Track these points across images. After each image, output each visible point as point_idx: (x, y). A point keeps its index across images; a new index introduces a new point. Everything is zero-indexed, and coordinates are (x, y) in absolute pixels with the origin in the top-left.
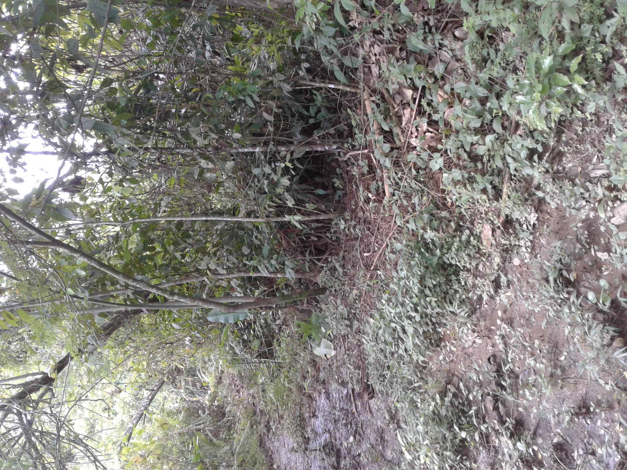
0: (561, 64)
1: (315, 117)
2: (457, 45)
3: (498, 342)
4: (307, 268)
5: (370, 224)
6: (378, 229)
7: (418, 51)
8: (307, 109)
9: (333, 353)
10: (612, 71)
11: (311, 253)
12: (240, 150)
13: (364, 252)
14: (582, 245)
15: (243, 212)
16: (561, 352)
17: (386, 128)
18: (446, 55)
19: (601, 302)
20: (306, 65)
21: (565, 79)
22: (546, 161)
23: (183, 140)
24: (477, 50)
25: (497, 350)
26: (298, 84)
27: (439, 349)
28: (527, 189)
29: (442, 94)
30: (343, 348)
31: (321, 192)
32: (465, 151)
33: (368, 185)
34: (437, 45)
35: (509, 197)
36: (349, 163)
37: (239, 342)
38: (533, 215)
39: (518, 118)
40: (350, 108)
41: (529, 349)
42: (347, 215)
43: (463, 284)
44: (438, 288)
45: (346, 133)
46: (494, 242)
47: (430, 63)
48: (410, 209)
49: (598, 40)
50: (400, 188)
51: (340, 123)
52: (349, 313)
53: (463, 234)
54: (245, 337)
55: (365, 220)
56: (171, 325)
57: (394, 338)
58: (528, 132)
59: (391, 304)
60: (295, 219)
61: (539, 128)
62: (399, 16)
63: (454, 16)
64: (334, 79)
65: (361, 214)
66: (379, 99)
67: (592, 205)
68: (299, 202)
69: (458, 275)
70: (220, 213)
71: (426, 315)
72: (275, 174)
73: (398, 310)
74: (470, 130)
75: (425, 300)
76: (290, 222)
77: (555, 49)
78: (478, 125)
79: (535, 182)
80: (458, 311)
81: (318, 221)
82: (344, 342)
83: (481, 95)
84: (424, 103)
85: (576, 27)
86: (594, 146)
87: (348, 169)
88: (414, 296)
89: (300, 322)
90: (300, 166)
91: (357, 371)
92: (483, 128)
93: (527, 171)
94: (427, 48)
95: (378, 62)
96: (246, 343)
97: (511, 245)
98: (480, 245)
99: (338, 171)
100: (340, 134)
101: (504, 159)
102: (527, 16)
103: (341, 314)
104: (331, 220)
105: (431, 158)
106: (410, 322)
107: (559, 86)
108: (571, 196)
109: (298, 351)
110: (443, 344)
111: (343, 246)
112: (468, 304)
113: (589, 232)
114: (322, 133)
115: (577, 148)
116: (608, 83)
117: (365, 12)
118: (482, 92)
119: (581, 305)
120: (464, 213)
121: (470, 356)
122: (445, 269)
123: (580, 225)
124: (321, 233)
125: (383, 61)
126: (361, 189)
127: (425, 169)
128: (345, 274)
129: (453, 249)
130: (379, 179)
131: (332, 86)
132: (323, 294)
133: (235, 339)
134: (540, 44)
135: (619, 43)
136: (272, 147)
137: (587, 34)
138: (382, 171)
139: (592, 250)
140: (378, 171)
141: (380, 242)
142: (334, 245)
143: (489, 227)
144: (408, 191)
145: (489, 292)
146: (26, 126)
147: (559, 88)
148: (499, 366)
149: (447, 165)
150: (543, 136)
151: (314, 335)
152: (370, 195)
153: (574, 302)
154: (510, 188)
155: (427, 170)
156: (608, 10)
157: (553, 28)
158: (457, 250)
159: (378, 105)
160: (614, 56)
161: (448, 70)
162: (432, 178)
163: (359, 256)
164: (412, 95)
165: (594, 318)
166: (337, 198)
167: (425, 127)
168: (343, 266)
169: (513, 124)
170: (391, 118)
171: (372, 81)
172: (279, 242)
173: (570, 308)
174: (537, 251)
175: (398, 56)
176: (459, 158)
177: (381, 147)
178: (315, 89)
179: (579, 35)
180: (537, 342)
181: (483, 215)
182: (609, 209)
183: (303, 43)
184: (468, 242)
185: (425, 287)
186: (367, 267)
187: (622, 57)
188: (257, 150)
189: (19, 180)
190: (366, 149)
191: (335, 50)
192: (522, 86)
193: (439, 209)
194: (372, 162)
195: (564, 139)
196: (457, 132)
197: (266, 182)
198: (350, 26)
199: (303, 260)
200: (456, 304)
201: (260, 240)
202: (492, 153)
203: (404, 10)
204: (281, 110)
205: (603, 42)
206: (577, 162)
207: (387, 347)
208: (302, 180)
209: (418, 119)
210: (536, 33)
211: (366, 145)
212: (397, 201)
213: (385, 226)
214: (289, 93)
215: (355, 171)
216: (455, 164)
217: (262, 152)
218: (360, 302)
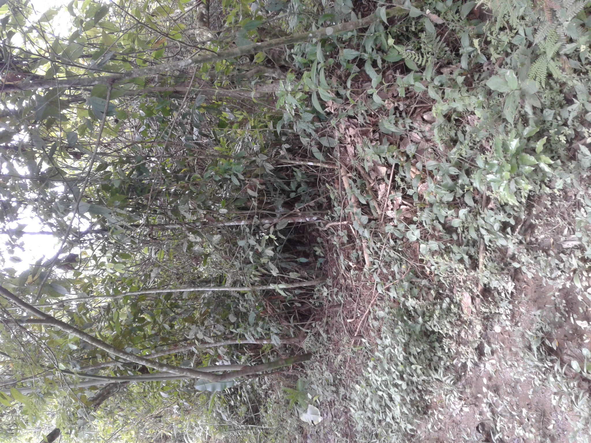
0: (527, 145)
1: (295, 191)
2: (426, 128)
3: (485, 410)
4: (292, 333)
5: (351, 291)
6: (360, 296)
7: (390, 133)
8: (288, 184)
9: (320, 419)
10: (575, 151)
11: (295, 318)
12: (226, 224)
13: (348, 318)
14: (561, 313)
15: (229, 281)
16: (549, 420)
17: (364, 202)
18: (416, 136)
19: (585, 370)
20: (287, 146)
21: (532, 159)
22: (519, 233)
23: (173, 217)
24: (445, 132)
25: (485, 418)
26: (279, 163)
27: (426, 417)
28: (503, 259)
29: (414, 170)
30: (330, 415)
31: (303, 260)
32: (440, 222)
33: (348, 253)
34: (408, 128)
35: (486, 267)
36: (329, 233)
37: (226, 408)
38: (510, 284)
39: (488, 193)
40: (329, 183)
41: (517, 417)
42: (329, 281)
43: (447, 351)
44: (422, 355)
45: (325, 205)
46: (474, 310)
47: (401, 143)
48: (390, 277)
49: (561, 123)
50: (379, 257)
51: (319, 196)
52: (335, 379)
53: (443, 302)
54: (232, 403)
55: (347, 287)
56: (159, 394)
57: (381, 406)
58: (499, 206)
59: (377, 372)
60: (279, 288)
61: (511, 203)
62: (372, 103)
63: (422, 102)
64: (313, 158)
65: (342, 281)
66: (355, 176)
67: (568, 275)
68: (282, 270)
69: (441, 342)
70: (207, 282)
71: (412, 383)
72: (260, 245)
73: (384, 378)
74: (443, 203)
75: (410, 368)
76: (274, 290)
77: (520, 132)
78: (451, 199)
79: (510, 252)
80: (444, 379)
81: (301, 288)
82: (331, 408)
83: (453, 173)
84: (398, 179)
85: (538, 112)
86: (564, 219)
87: (328, 238)
88: (399, 364)
89: (286, 389)
90: (282, 237)
91: (345, 439)
92: (456, 202)
93: (501, 242)
94: (399, 130)
95: (353, 143)
96: (232, 409)
97: (491, 313)
98: (461, 313)
99: (319, 240)
100: (320, 206)
101: (477, 230)
102: (491, 102)
103: (327, 380)
104: (314, 287)
105: (407, 229)
106: (397, 390)
107: (526, 165)
108: (546, 267)
109: (285, 417)
110: (430, 411)
111: (326, 312)
112: (453, 371)
113: (567, 301)
114: (302, 206)
115: (547, 220)
116: (573, 161)
117: (340, 100)
118: (454, 171)
119: (565, 374)
120: (443, 282)
121: (458, 424)
122: (428, 336)
123: (557, 294)
124: (304, 299)
125: (358, 142)
126: (342, 257)
127: (402, 239)
128: (329, 339)
129: (435, 317)
130: (358, 248)
131: (311, 164)
132: (309, 359)
133: (222, 405)
134: (506, 127)
135: (581, 126)
136: (257, 220)
137: (550, 118)
138: (361, 241)
139: (572, 318)
140: (358, 241)
141: (362, 308)
142: (317, 311)
143: (468, 295)
144: (388, 259)
145: (473, 359)
146: (25, 208)
147: (527, 168)
148: (488, 435)
149: (423, 236)
150: (514, 210)
151: (300, 402)
152: (351, 264)
153: (558, 370)
154: (486, 258)
155: (404, 240)
156: (567, 96)
157: (517, 112)
158: (439, 318)
159: (355, 181)
160: (576, 136)
161: (419, 149)
162: (410, 247)
163: (342, 322)
164: (387, 172)
165: (579, 386)
166: (318, 265)
167: (400, 200)
168: (327, 332)
169: (484, 198)
170: (367, 192)
171: (348, 159)
172: (264, 309)
173: (555, 377)
174: (517, 319)
175: (372, 137)
176: (434, 229)
177: (360, 219)
178: (295, 167)
179: (542, 119)
180: (524, 411)
181: (462, 284)
182: (584, 278)
183: (283, 127)
184: (449, 309)
185: (410, 354)
186: (351, 332)
187: (584, 138)
188: (243, 223)
189: (17, 260)
190: (345, 220)
191: (313, 133)
192: (492, 166)
193: (418, 277)
194: (352, 232)
195: (534, 212)
196: (431, 205)
197: (251, 253)
198: (326, 112)
199: (288, 326)
200: (441, 371)
201: (245, 308)
202: (466, 225)
203: (377, 99)
204: (264, 187)
205: (565, 124)
206: (548, 233)
207: (374, 415)
208: (285, 250)
209: (393, 193)
210: (500, 117)
211: (345, 217)
212: (377, 269)
213: (366, 293)
214: (271, 171)
215: (335, 241)
216: (430, 234)
217: (247, 225)
218: (345, 368)
